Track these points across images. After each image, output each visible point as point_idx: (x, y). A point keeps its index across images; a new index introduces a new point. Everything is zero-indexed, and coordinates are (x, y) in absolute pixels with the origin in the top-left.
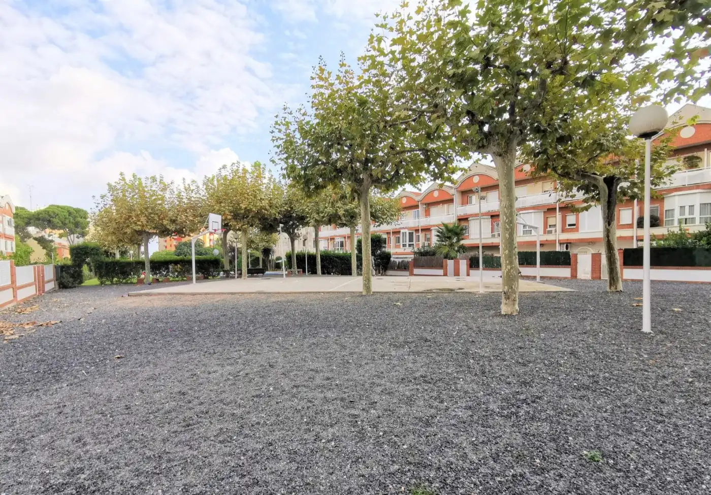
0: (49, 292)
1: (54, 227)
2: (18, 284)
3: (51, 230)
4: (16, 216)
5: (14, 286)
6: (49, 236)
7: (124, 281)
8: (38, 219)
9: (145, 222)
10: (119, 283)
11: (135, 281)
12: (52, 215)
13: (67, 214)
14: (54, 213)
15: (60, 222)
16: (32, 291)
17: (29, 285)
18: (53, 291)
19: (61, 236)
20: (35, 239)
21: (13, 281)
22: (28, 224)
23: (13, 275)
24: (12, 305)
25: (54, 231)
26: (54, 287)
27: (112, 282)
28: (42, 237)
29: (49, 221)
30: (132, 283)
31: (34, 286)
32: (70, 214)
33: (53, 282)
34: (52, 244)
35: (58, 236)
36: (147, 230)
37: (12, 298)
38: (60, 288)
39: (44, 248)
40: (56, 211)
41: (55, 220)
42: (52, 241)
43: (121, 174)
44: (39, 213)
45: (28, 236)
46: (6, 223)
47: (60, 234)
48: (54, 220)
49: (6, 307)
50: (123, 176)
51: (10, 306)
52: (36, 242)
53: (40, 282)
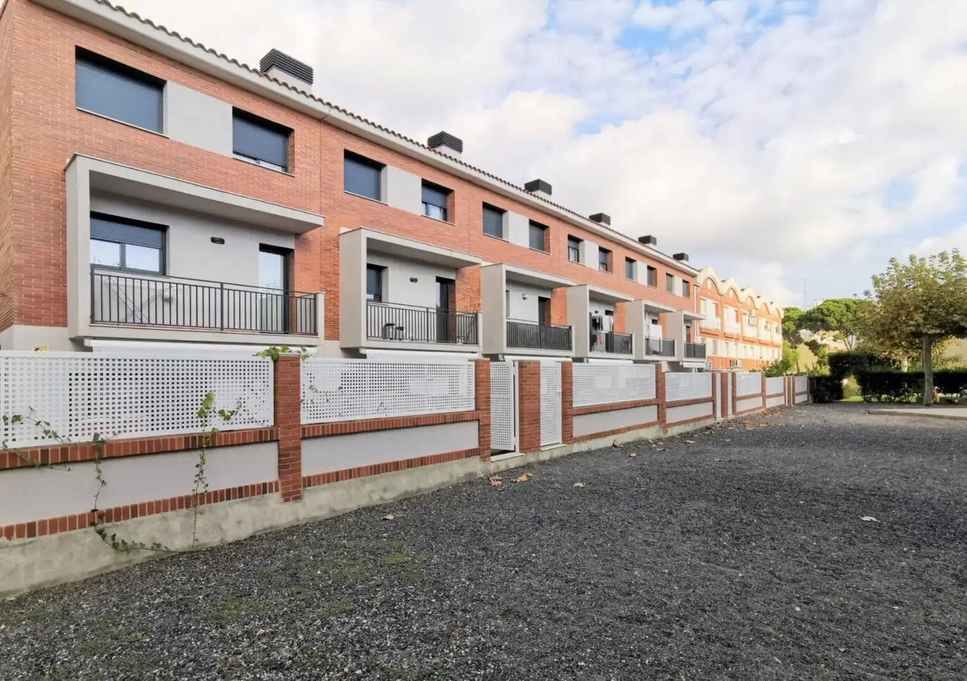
0: (799, 405)
1: (828, 328)
2: (768, 393)
3: (825, 332)
4: (786, 319)
5: (763, 395)
6: (822, 339)
7: (897, 399)
8: (810, 319)
9: (921, 321)
10: (890, 403)
11: (913, 399)
12: (826, 312)
13: (844, 309)
14: (828, 310)
15: (835, 322)
16: (781, 401)
17: (778, 395)
18: (806, 403)
19: (835, 339)
20: (807, 344)
21: (763, 391)
22: (799, 326)
23: (763, 384)
24: (762, 410)
25: (828, 333)
26: (806, 399)
27: (879, 398)
28: (814, 341)
29: (823, 321)
30: (908, 403)
31: (783, 397)
32: (848, 307)
33: (806, 395)
34: (826, 349)
35: (833, 338)
36: (925, 331)
37: (761, 405)
38: (815, 402)
39: (816, 354)
40: (832, 308)
41: (830, 319)
42: (825, 346)
43: (892, 261)
44: (810, 313)
45: (799, 340)
46: (774, 330)
47: (834, 337)
48: (828, 319)
49: (757, 412)
50: (895, 263)
51: (760, 411)
52: (808, 347)
53: (790, 392)
